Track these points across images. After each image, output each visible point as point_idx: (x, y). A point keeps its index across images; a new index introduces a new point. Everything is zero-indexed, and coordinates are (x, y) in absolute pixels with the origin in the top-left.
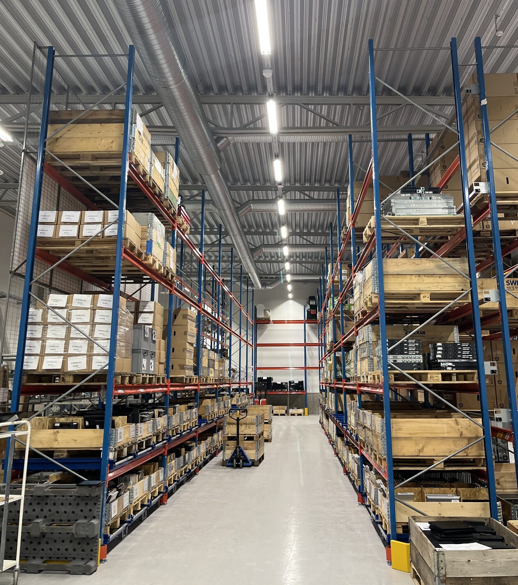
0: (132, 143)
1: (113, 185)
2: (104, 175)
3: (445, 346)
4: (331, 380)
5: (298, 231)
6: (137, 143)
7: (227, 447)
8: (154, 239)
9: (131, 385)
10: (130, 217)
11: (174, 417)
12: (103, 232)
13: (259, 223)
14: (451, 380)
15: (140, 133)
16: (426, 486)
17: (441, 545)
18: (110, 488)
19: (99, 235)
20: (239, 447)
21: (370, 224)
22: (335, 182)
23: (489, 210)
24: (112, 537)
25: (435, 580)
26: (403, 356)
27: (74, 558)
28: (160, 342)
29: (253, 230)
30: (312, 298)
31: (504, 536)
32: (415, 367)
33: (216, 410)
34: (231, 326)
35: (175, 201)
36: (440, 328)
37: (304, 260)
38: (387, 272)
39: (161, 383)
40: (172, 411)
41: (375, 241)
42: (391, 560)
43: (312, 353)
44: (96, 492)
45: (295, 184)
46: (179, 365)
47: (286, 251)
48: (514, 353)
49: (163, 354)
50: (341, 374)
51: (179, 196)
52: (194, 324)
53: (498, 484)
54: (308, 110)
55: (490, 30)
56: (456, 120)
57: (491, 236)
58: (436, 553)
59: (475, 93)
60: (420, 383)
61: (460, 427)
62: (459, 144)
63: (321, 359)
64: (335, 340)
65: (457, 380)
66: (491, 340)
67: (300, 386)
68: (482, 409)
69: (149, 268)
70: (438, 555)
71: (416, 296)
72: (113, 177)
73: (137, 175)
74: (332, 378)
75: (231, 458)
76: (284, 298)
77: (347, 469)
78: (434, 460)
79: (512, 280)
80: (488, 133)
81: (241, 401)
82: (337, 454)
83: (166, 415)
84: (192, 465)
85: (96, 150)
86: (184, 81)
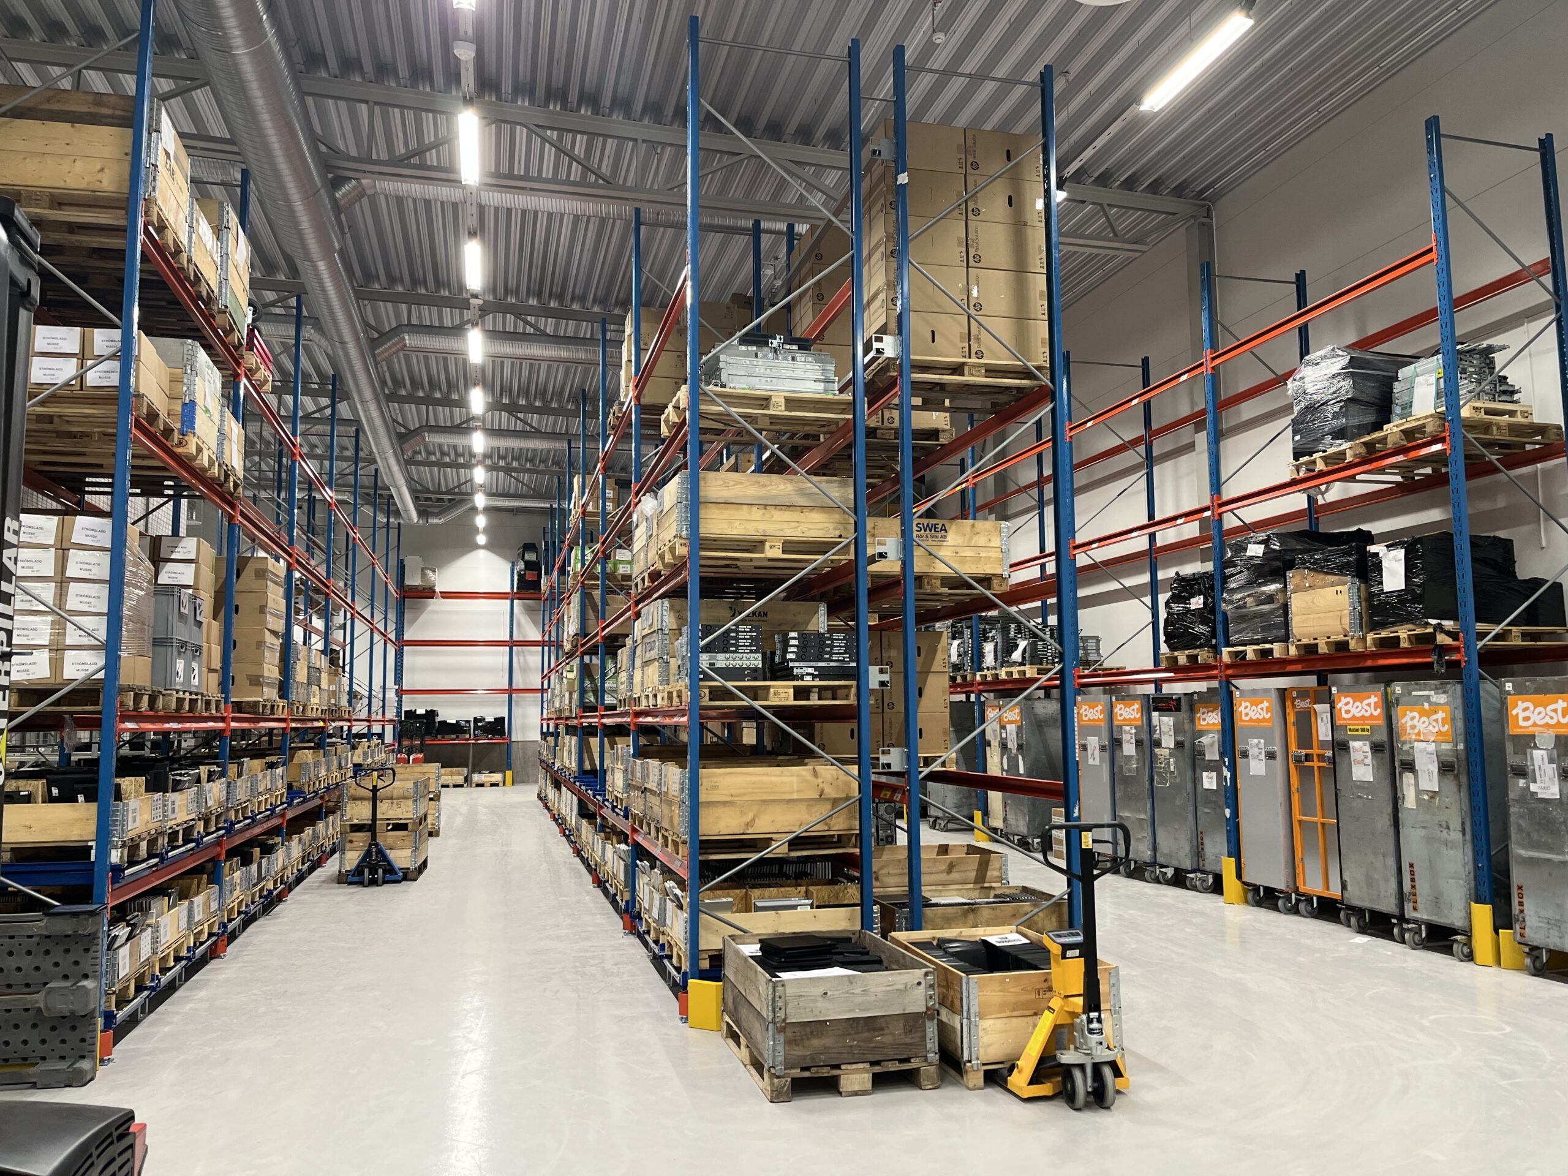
0: (151, 178)
1: (97, 268)
2: (77, 244)
3: (803, 637)
4: (571, 711)
5: (505, 401)
6: (163, 176)
7: (348, 845)
8: (199, 400)
9: (152, 713)
10: (146, 347)
11: (239, 782)
12: (81, 378)
13: (418, 378)
14: (808, 699)
15: (167, 154)
16: (753, 887)
17: (779, 974)
18: (113, 922)
19: (73, 382)
20: (377, 845)
21: (678, 400)
22: (594, 301)
23: (897, 389)
24: (121, 1015)
25: (767, 1030)
26: (727, 655)
27: (44, 1058)
28: (209, 624)
29: (404, 393)
30: (529, 547)
31: (883, 957)
32: (748, 675)
33: (323, 773)
34: (353, 600)
35: (241, 316)
36: (794, 606)
37: (515, 464)
38: (706, 497)
39: (213, 712)
40: (235, 770)
41: (685, 435)
42: (687, 1014)
43: (525, 660)
44: (87, 927)
45: (505, 298)
46: (249, 677)
47: (478, 442)
48: (919, 655)
49: (216, 651)
50: (592, 699)
51: (250, 305)
52: (281, 591)
53: (877, 879)
54: (545, 140)
55: (921, 27)
56: (849, 204)
57: (896, 438)
58: (771, 984)
59: (887, 158)
60: (756, 704)
61: (820, 780)
62: (852, 257)
63: (546, 672)
64: (583, 632)
65: (819, 699)
66: (882, 630)
67: (497, 727)
68: (859, 753)
69: (186, 463)
70: (774, 988)
71: (757, 545)
72: (95, 250)
73: (160, 249)
74: (574, 707)
75: (358, 866)
76: (464, 544)
77: (601, 875)
78: (771, 839)
79: (925, 521)
80: (906, 240)
81: (372, 757)
82: (578, 853)
83: (224, 779)
84: (275, 883)
85: (62, 185)
86: (269, 42)
